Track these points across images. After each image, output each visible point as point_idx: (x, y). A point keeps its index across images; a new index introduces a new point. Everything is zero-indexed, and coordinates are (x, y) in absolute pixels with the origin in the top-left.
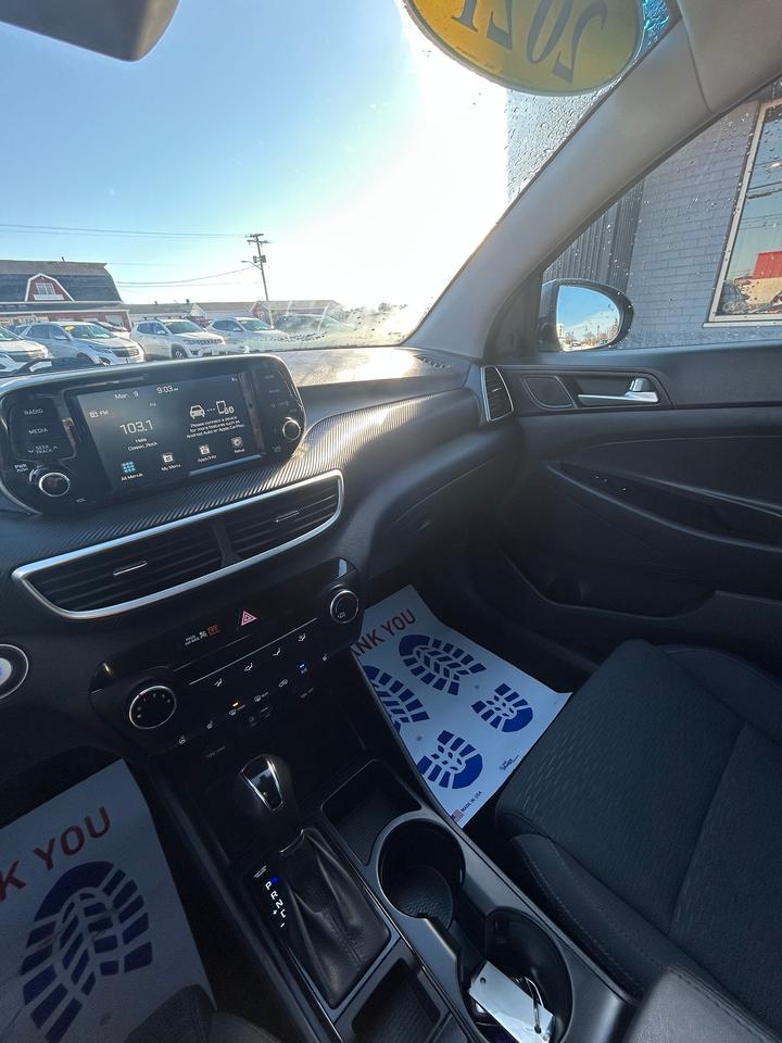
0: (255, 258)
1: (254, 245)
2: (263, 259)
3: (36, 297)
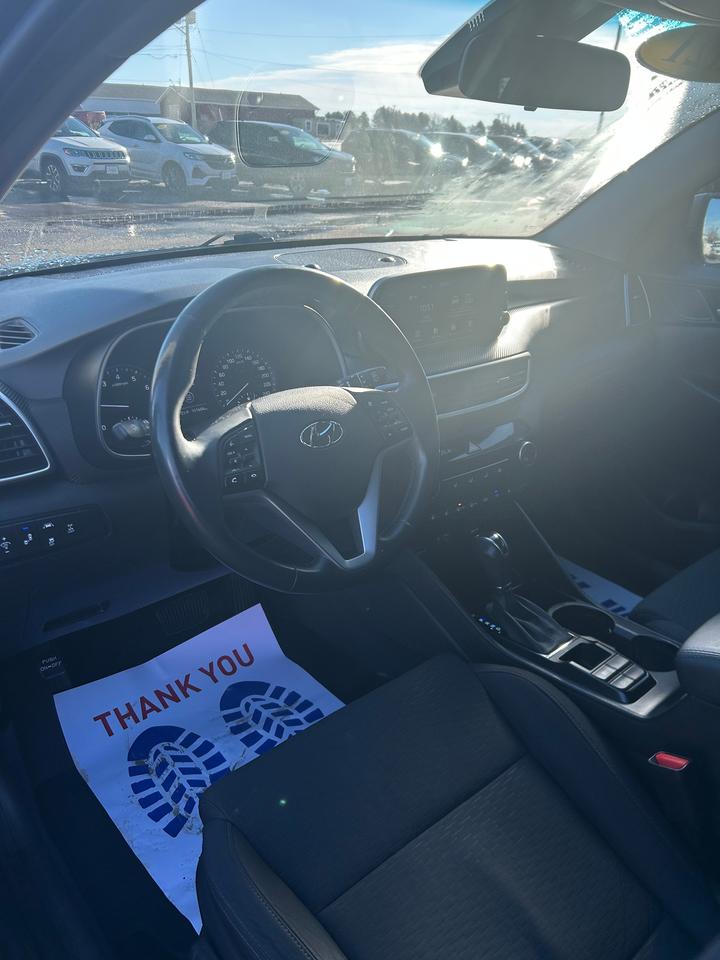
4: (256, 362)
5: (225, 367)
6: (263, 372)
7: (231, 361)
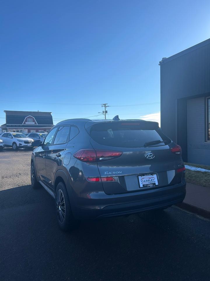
0: (103, 111)
1: (104, 107)
2: (106, 112)
3: (26, 123)
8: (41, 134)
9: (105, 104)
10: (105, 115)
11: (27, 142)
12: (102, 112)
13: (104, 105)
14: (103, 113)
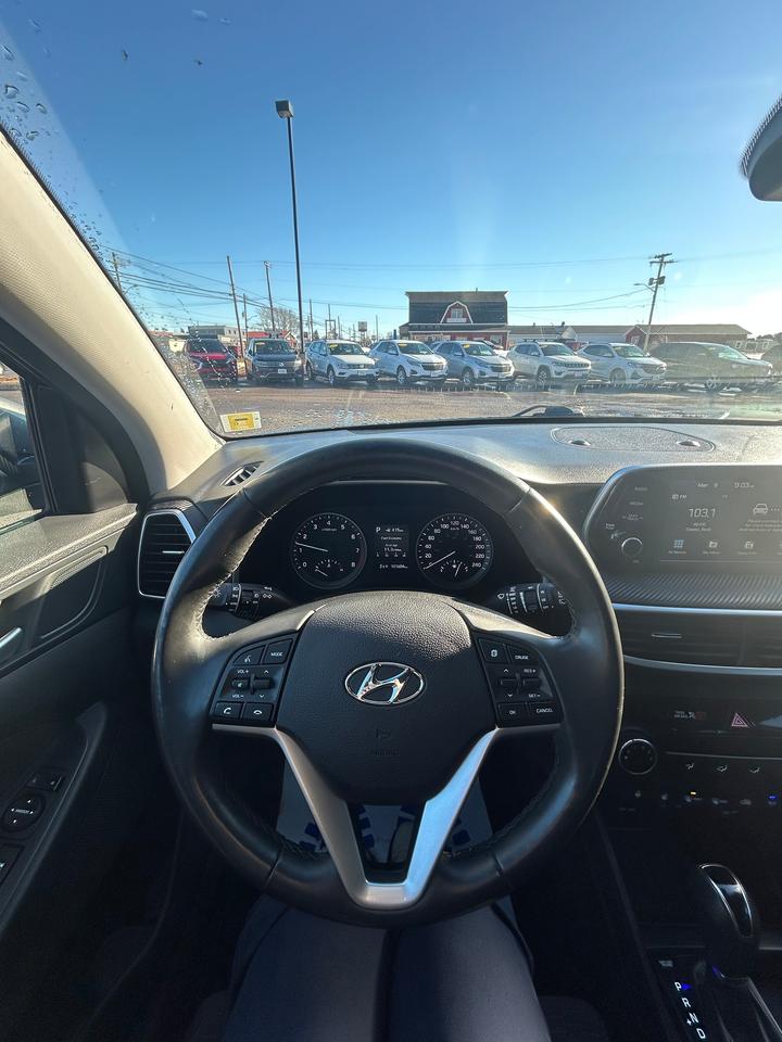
0: (652, 280)
1: (656, 266)
2: (661, 280)
3: (449, 320)
4: (472, 532)
5: (436, 531)
6: (479, 543)
7: (446, 526)
8: (467, 343)
9: (663, 256)
10: (655, 292)
11: (429, 367)
12: (647, 283)
13: (657, 260)
14: (651, 284)
